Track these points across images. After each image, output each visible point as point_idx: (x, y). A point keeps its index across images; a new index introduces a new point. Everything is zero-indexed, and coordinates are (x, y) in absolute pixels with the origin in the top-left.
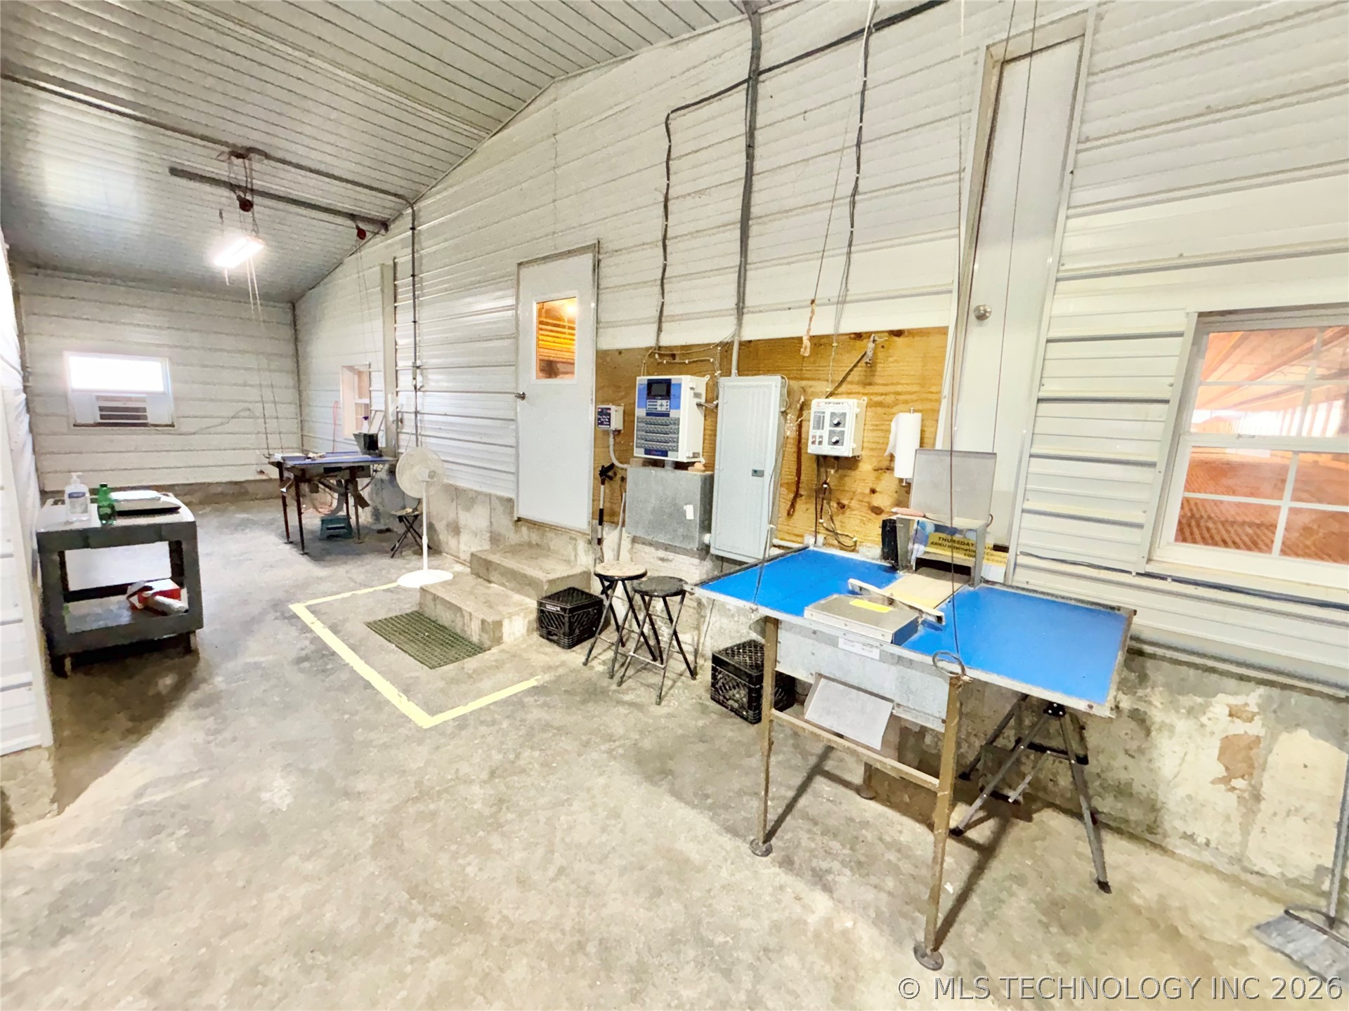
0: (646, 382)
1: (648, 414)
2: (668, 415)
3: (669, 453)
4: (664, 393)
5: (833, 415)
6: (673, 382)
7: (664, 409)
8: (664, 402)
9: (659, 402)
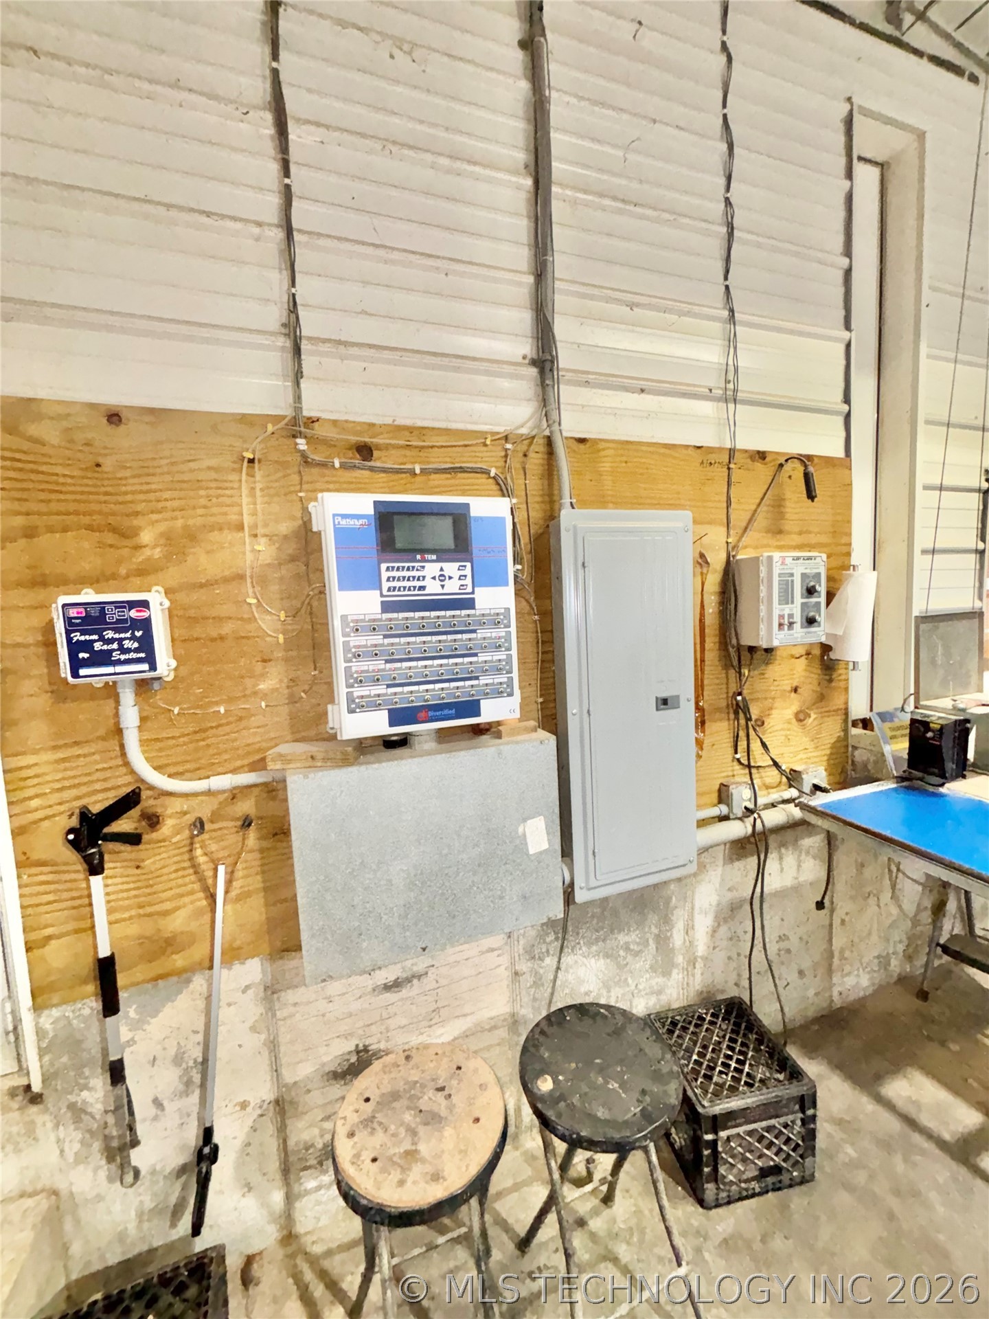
0: (370, 511)
1: (387, 607)
2: (469, 604)
3: (484, 704)
4: (449, 542)
5: (804, 576)
6: (474, 512)
7: (452, 587)
8: (451, 568)
9: (432, 569)
